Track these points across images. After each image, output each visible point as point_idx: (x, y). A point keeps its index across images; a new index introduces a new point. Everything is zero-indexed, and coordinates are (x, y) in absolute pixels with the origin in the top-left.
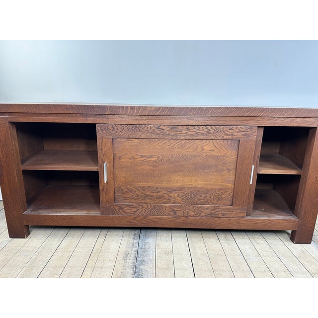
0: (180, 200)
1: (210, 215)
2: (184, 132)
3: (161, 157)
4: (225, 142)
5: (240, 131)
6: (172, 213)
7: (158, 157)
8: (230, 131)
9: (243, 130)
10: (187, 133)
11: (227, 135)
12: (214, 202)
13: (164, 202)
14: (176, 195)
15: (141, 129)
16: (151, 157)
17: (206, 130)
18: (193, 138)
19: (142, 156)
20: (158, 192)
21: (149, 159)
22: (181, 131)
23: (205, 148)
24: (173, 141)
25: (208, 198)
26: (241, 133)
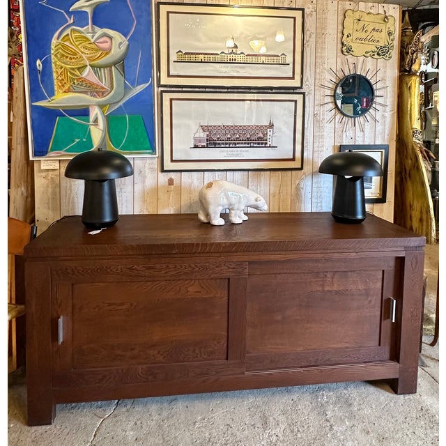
0: (161, 358)
1: (201, 374)
2: (163, 272)
3: (135, 304)
4: (213, 281)
5: (229, 268)
6: (150, 377)
7: (131, 305)
8: (217, 269)
9: (232, 267)
10: (166, 272)
11: (213, 273)
12: (204, 357)
13: (140, 364)
14: (156, 352)
15: (109, 271)
16: (122, 304)
17: (190, 269)
18: (174, 278)
19: (110, 305)
20: (133, 349)
21: (120, 308)
22: (160, 270)
23: (189, 289)
24: (150, 283)
25: (197, 351)
26: (231, 270)
